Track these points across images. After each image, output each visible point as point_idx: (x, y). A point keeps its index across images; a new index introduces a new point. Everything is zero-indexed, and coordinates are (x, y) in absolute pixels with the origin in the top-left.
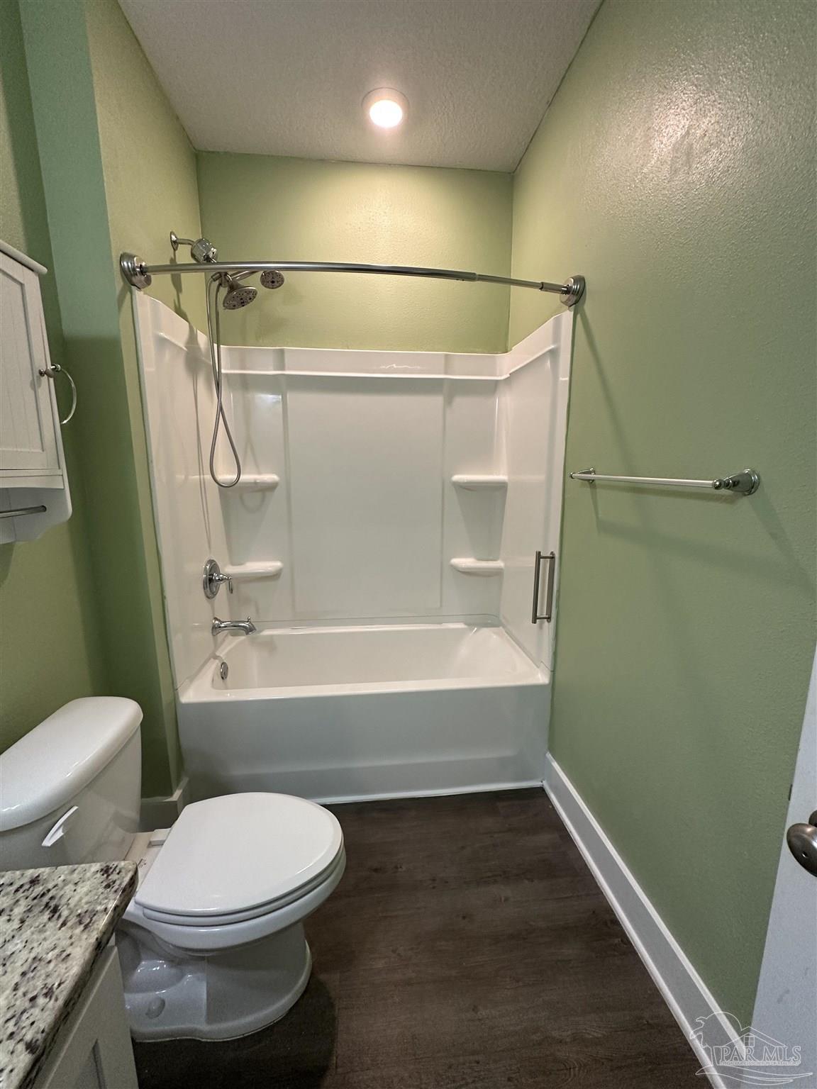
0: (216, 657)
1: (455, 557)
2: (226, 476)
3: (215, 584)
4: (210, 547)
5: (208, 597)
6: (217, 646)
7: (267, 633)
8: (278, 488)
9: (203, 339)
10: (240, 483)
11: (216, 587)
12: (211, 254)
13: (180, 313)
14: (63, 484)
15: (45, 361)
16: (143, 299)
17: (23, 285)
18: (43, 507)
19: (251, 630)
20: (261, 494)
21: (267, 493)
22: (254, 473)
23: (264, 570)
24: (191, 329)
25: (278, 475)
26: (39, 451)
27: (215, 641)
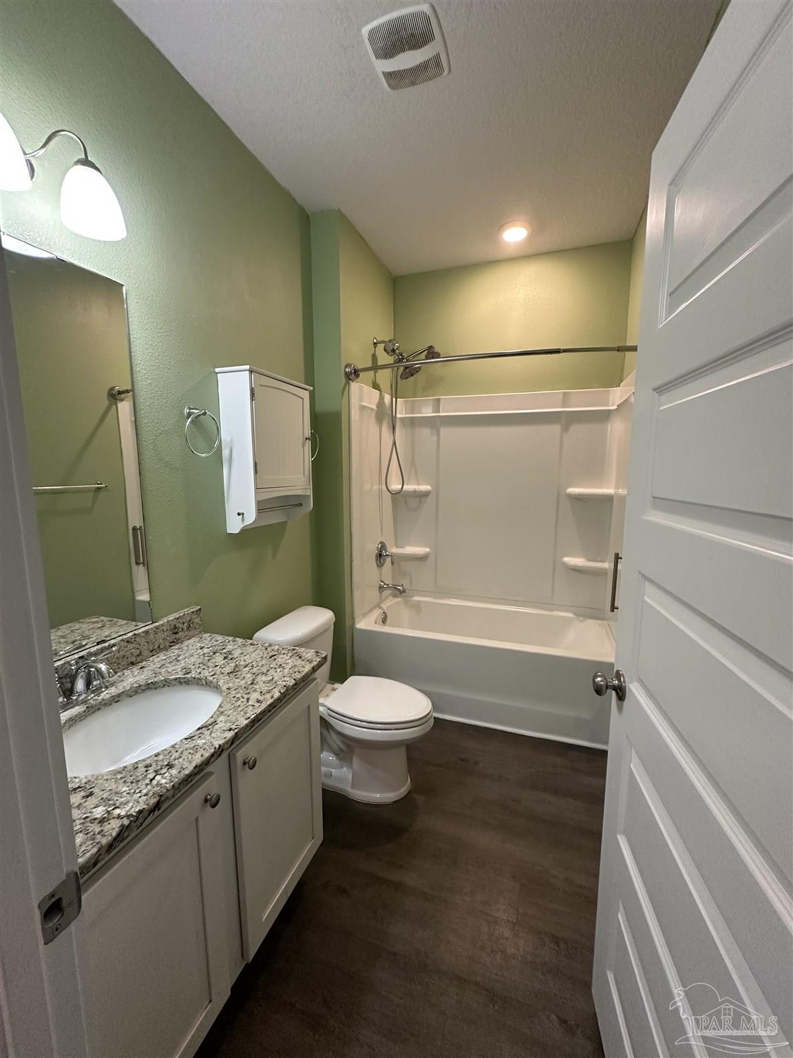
0: (380, 608)
1: (567, 556)
2: (396, 486)
3: (383, 558)
4: (382, 533)
5: (378, 566)
6: (382, 601)
7: (416, 598)
8: (431, 495)
9: (387, 398)
10: (405, 491)
11: (384, 560)
12: (395, 348)
13: (376, 386)
14: (310, 492)
15: (308, 433)
16: (354, 386)
17: (303, 399)
18: (301, 505)
19: (403, 592)
20: (418, 499)
21: (423, 499)
22: (414, 484)
23: (417, 553)
24: (381, 395)
25: (431, 486)
26: (302, 476)
27: (381, 597)
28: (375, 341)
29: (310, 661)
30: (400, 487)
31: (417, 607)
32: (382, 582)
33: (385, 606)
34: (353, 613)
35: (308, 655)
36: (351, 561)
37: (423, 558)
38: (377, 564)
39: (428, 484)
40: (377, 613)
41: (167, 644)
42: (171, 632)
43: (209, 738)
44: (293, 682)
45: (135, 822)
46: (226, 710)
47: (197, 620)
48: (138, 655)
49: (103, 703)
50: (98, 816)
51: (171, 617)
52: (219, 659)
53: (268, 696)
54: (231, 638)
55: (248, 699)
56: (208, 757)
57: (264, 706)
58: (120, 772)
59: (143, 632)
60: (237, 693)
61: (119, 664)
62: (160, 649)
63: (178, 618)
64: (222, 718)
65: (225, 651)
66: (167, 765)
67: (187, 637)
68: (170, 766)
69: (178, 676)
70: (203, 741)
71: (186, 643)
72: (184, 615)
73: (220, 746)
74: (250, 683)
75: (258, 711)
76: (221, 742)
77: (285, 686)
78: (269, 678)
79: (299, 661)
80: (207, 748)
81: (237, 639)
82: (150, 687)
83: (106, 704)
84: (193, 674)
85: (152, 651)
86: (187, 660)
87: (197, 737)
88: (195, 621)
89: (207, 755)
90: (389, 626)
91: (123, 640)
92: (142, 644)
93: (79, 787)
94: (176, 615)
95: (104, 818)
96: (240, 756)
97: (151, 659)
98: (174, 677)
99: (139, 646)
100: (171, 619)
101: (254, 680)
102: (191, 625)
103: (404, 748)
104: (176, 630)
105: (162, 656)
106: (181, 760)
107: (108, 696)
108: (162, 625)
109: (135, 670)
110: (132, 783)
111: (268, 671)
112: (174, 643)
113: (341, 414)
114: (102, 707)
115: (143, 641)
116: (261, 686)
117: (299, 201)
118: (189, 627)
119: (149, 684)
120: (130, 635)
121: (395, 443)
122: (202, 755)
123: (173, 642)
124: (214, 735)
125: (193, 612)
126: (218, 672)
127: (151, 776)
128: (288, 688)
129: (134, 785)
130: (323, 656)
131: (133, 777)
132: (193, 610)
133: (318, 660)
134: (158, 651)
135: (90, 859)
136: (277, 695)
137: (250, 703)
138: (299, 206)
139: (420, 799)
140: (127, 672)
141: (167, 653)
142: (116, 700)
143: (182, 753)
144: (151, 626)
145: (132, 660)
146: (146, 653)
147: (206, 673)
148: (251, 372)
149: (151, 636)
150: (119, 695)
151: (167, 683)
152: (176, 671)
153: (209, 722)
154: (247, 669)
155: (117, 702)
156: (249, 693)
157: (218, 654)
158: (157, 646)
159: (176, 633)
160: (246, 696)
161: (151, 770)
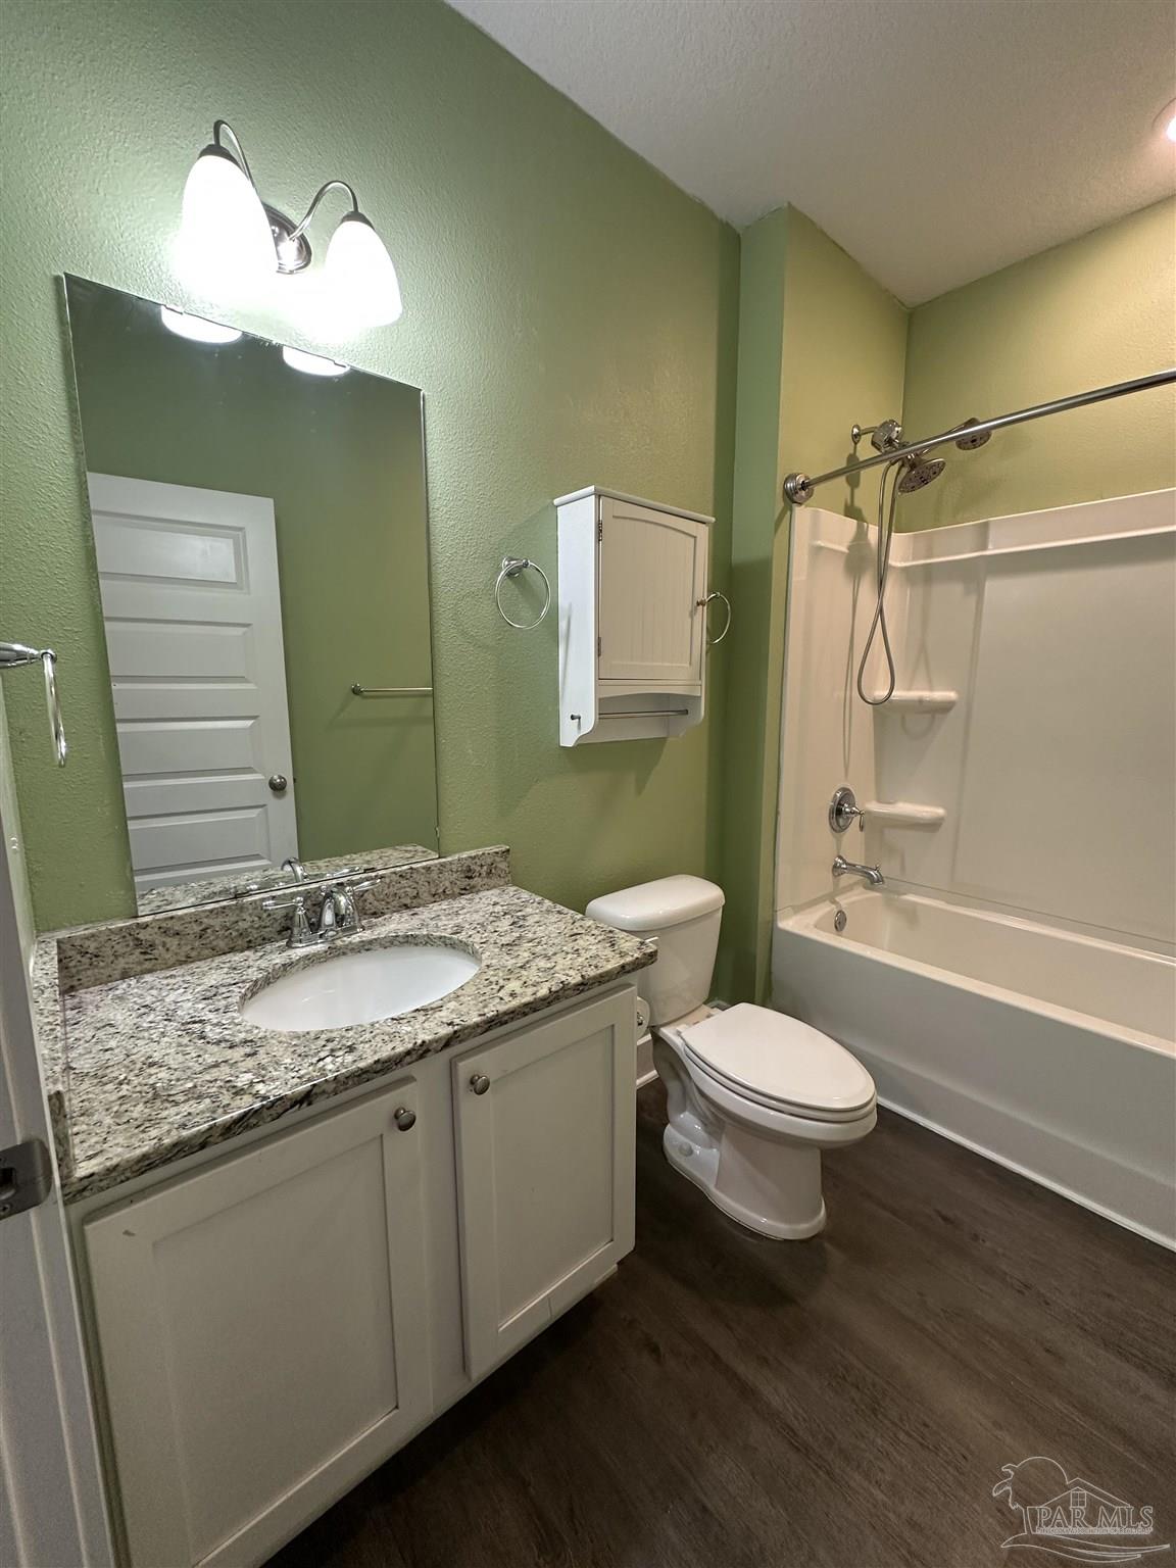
0: (833, 902)
2: (876, 691)
3: (845, 816)
4: (846, 774)
5: (833, 830)
6: (837, 891)
7: (911, 898)
9: (873, 532)
10: (896, 700)
11: (846, 820)
12: (894, 435)
13: (851, 511)
14: (701, 692)
15: (702, 593)
16: (802, 514)
17: (695, 537)
18: (686, 712)
19: (878, 881)
20: (928, 716)
21: (938, 716)
22: (923, 689)
23: (919, 815)
24: (859, 527)
25: (958, 692)
26: (688, 665)
27: (836, 885)
28: (856, 430)
29: (622, 954)
30: (886, 693)
31: (911, 915)
32: (841, 858)
33: (844, 901)
34: (773, 903)
35: (628, 944)
36: (777, 813)
37: (933, 826)
38: (830, 824)
39: (953, 690)
40: (826, 909)
41: (457, 890)
42: (463, 875)
43: (417, 1026)
44: (578, 979)
45: (268, 1109)
46: (463, 995)
47: (503, 865)
48: (415, 897)
49: (350, 947)
50: (239, 1084)
51: (465, 855)
52: (505, 924)
53: (531, 990)
54: (538, 899)
55: (502, 987)
56: (400, 1054)
57: (515, 1003)
58: (299, 1038)
59: (423, 868)
60: (493, 975)
61: (388, 903)
62: (445, 895)
63: (475, 857)
64: (452, 1005)
65: (519, 914)
66: (348, 1047)
67: (486, 887)
68: (351, 1049)
69: (443, 934)
70: (409, 1029)
71: (481, 894)
72: (483, 854)
73: (424, 1042)
74: (519, 965)
75: (502, 1008)
76: (427, 1038)
77: (562, 982)
78: (549, 965)
79: (608, 952)
80: (407, 1040)
81: (546, 901)
82: (409, 941)
83: (353, 949)
84: (462, 936)
85: (434, 895)
86: (468, 915)
87: (406, 1021)
88: (499, 865)
89: (400, 1049)
90: (846, 937)
91: (395, 873)
92: (421, 883)
93: (251, 1041)
94: (473, 853)
95: (243, 1089)
96: (465, 1068)
97: (431, 905)
98: (438, 934)
99: (415, 885)
100: (464, 856)
101: (527, 962)
102: (493, 871)
103: (818, 1152)
104: (470, 874)
105: (444, 905)
106: (367, 1046)
107: (358, 939)
108: (451, 863)
109: (406, 915)
110: (300, 1056)
111: (555, 954)
112: (465, 891)
113: (771, 563)
114: (348, 951)
115: (422, 879)
116: (531, 975)
117: (722, 214)
118: (489, 873)
119: (408, 936)
120: (406, 867)
121: (881, 611)
122: (393, 1048)
123: (465, 889)
124: (426, 1025)
125: (497, 853)
126: (492, 941)
127: (322, 1055)
128: (565, 987)
129: (299, 1059)
130: (649, 951)
131: (306, 1049)
132: (497, 850)
133: (636, 955)
134: (443, 897)
135: (195, 1136)
136: (543, 991)
137: (500, 994)
138: (721, 222)
139: (836, 1256)
140: (396, 916)
141: (453, 902)
142: (366, 947)
143: (374, 1037)
144: (436, 861)
145: (406, 902)
146: (425, 896)
147: (477, 939)
148: (598, 495)
149: (434, 875)
150: (371, 942)
151: (428, 941)
152: (445, 927)
153: (433, 1006)
154: (531, 944)
155: (368, 950)
156: (509, 979)
157: (507, 916)
158: (441, 890)
159: (470, 878)
160: (501, 982)
161: (330, 1046)
